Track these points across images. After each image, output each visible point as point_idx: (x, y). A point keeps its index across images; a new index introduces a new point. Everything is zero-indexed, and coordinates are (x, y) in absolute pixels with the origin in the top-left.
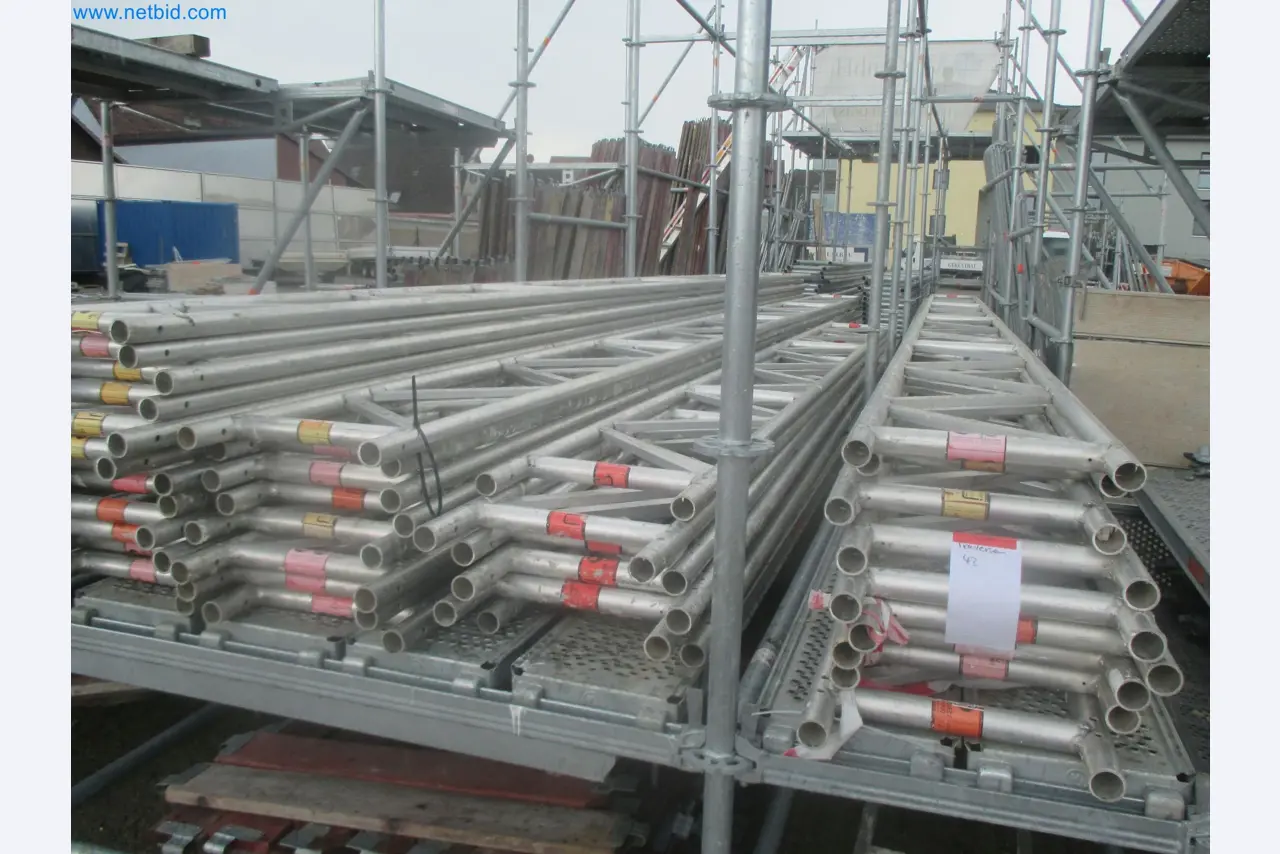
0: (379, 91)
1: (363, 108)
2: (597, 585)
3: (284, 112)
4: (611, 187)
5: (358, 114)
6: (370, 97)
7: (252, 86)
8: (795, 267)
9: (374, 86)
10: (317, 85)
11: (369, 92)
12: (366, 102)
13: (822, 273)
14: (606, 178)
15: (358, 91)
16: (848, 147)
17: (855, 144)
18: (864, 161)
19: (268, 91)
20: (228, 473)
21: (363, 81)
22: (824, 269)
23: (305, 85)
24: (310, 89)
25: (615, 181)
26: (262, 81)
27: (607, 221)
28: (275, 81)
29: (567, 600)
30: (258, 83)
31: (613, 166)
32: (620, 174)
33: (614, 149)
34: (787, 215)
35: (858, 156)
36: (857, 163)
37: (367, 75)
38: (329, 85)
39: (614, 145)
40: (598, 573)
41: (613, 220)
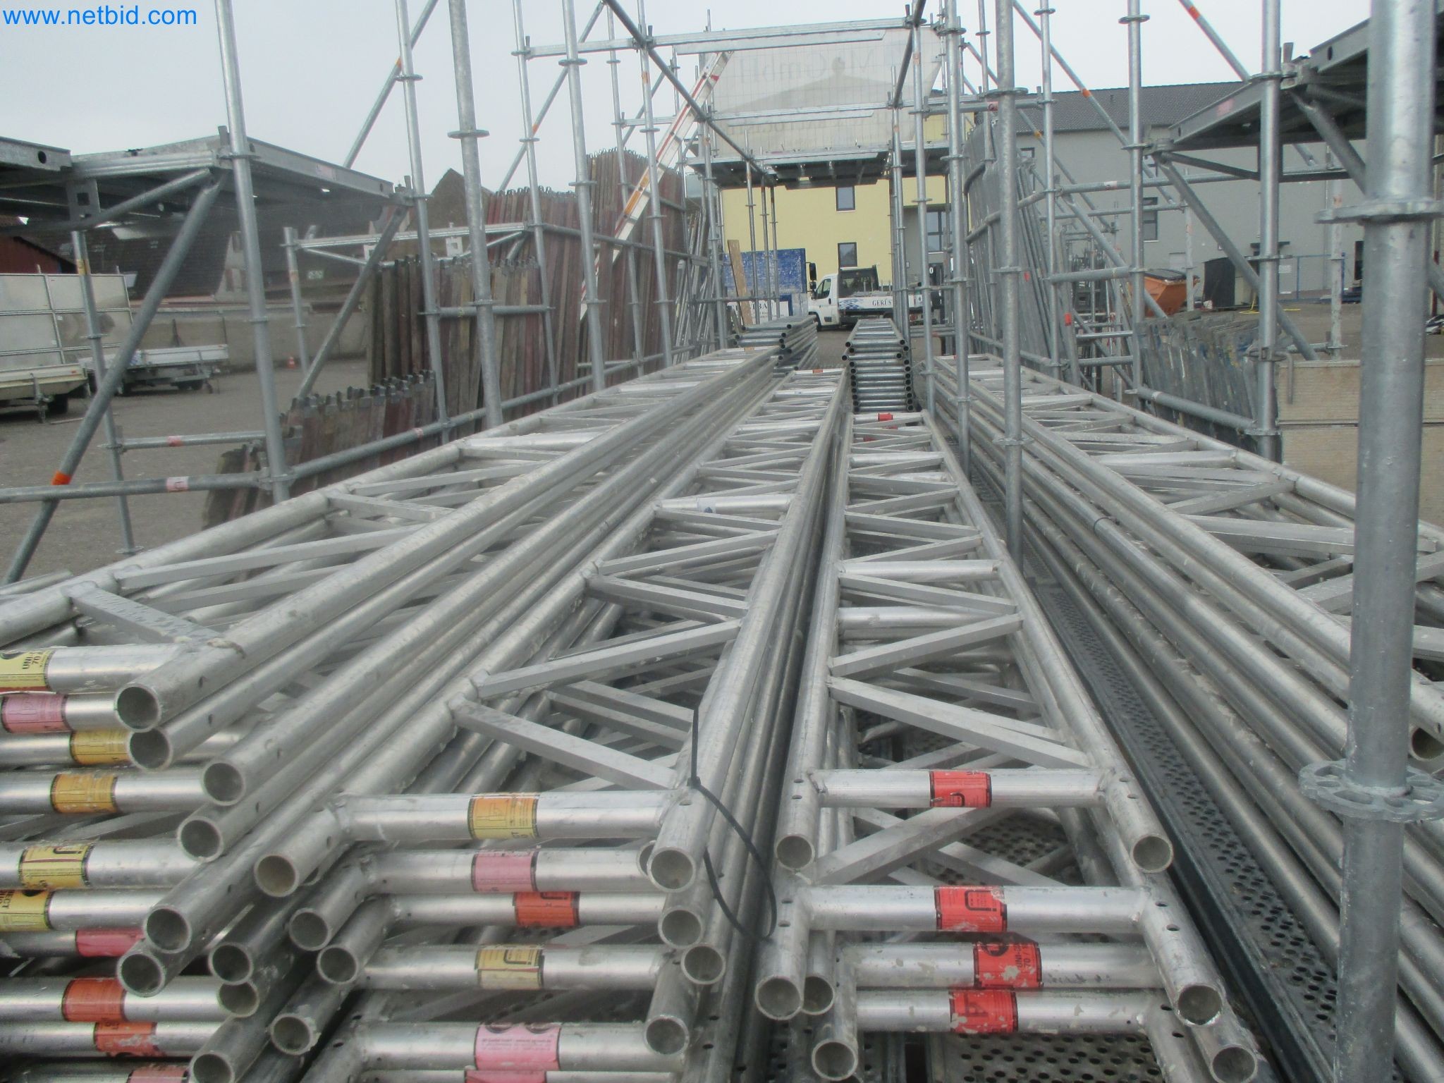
0: (239, 157)
1: (213, 183)
2: (1010, 992)
3: (83, 199)
4: (517, 256)
5: (205, 195)
6: (225, 166)
7: (36, 164)
8: (745, 335)
9: (231, 150)
10: (134, 153)
11: (224, 158)
12: (220, 175)
13: (782, 341)
14: (508, 245)
15: (204, 159)
16: (772, 172)
17: (780, 168)
18: (788, 188)
19: (57, 169)
20: (331, 907)
21: (209, 142)
22: (784, 335)
23: (115, 154)
24: (125, 160)
25: (522, 247)
26: (48, 155)
27: (523, 305)
28: (67, 152)
29: (961, 1025)
30: (42, 158)
31: (517, 228)
32: (528, 237)
33: (514, 205)
34: (705, 264)
35: (780, 182)
36: (780, 190)
37: (217, 133)
38: (154, 152)
39: (515, 199)
40: (1010, 972)
41: (530, 302)
